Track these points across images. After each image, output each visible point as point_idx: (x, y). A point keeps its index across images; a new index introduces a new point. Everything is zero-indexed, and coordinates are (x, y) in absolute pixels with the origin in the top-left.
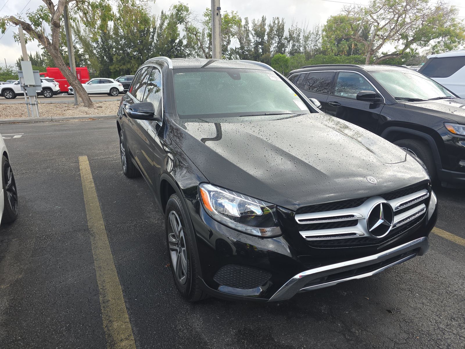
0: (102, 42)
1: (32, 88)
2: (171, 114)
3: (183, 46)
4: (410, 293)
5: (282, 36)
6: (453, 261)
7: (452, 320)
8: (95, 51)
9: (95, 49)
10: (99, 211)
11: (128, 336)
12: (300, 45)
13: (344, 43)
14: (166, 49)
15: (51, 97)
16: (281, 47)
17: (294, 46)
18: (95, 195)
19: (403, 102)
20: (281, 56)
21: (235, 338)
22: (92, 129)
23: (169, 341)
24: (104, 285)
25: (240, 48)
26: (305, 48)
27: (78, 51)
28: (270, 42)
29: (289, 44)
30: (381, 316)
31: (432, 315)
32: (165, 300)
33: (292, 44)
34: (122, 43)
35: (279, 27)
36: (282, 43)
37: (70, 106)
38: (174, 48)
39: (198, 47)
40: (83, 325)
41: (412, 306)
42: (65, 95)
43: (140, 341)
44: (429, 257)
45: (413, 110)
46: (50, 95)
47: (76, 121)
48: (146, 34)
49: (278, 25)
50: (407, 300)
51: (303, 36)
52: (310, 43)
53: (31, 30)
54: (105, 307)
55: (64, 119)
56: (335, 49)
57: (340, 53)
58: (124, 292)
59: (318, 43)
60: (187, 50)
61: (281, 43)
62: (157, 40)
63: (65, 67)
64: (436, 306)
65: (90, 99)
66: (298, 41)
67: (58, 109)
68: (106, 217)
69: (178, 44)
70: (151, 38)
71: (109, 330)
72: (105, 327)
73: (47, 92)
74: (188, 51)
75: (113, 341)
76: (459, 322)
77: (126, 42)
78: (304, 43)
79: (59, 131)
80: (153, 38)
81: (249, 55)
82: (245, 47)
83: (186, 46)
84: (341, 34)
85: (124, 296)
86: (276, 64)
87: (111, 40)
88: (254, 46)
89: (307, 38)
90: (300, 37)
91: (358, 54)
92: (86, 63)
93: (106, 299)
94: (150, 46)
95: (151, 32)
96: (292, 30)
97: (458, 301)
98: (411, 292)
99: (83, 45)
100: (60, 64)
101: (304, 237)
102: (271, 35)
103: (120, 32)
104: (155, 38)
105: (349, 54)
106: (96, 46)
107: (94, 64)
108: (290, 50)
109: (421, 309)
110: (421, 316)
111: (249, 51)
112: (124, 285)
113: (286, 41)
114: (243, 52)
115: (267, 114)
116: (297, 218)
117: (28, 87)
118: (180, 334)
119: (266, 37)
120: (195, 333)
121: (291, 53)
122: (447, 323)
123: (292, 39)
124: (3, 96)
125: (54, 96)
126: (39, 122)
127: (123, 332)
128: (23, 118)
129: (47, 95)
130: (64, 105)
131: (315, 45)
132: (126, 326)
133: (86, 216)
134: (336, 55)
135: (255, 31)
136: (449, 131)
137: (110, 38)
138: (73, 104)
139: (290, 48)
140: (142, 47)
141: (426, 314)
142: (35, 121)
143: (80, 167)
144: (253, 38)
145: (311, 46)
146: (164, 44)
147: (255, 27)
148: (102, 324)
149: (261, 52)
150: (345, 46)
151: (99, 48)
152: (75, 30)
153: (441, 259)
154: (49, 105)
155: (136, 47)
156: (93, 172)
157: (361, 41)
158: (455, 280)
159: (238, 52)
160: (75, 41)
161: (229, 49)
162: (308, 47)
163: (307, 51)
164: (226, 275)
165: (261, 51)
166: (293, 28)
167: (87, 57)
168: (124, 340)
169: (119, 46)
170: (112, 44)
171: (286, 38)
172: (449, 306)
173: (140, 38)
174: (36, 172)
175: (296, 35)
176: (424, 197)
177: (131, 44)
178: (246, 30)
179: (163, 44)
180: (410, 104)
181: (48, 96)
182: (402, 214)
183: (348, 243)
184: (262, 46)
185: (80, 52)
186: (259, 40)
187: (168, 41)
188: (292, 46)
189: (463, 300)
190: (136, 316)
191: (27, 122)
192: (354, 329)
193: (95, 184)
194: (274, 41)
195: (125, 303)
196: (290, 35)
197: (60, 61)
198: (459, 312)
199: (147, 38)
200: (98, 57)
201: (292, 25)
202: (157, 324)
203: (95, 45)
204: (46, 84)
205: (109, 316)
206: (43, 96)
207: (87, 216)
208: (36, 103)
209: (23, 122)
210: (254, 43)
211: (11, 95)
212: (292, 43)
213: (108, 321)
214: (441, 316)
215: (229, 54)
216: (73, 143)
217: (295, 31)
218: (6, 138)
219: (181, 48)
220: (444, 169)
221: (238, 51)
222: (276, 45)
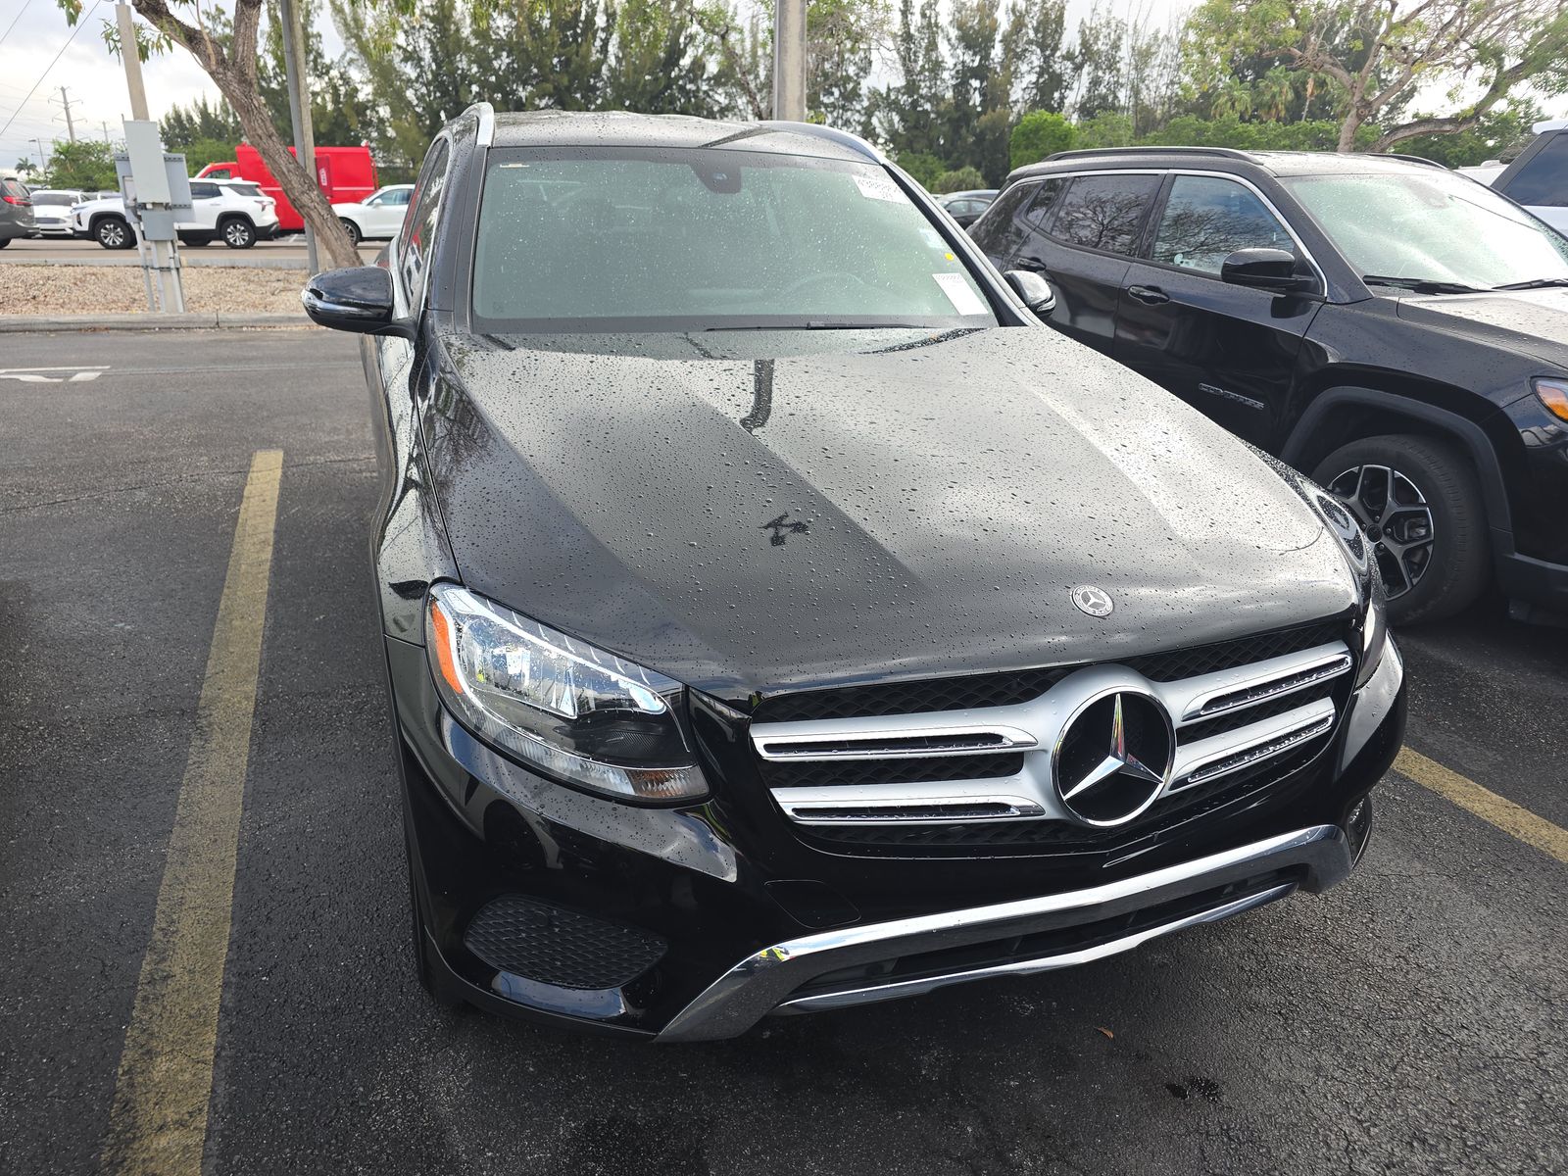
0: (434, 60)
1: (162, 212)
2: (445, 313)
3: (705, 80)
4: (1277, 1025)
5: (1055, 49)
6: (1483, 911)
7: (1412, 1146)
8: (410, 94)
9: (411, 87)
10: (255, 649)
11: (190, 1114)
12: (1117, 82)
13: (1277, 77)
14: (648, 87)
15: (249, 245)
16: (1050, 84)
17: (1095, 85)
18: (263, 588)
19: (1394, 295)
20: (1046, 120)
21: (566, 1153)
22: (335, 359)
23: (327, 1146)
24: (175, 917)
25: (903, 87)
26: (1136, 92)
27: (356, 90)
28: (1012, 69)
29: (1079, 76)
30: (1138, 1109)
31: (1341, 1119)
32: (365, 990)
33: (1091, 76)
34: (500, 68)
35: (1047, 14)
36: (1054, 71)
37: (291, 278)
38: (674, 87)
39: (758, 81)
40: (52, 1059)
41: (1274, 1076)
42: (300, 241)
43: (223, 1137)
44: (1394, 887)
45: (1427, 327)
46: (244, 240)
47: (299, 328)
48: (581, 35)
49: (1043, 7)
50: (1258, 1049)
51: (1130, 50)
52: (1155, 75)
53: (162, 13)
54: (148, 999)
55: (256, 321)
56: (1244, 96)
57: (1261, 112)
58: (234, 947)
59: (1182, 75)
60: (720, 95)
61: (1048, 73)
62: (617, 57)
63: (276, 145)
64: (1366, 1083)
65: (358, 257)
66: (1112, 65)
67: (252, 287)
68: (272, 669)
69: (688, 71)
70: (597, 51)
71: (133, 1085)
72: (122, 1075)
73: (235, 227)
74: (724, 95)
75: (133, 1125)
76: (1441, 1155)
77: (513, 62)
78: (1133, 72)
79: (225, 361)
80: (604, 49)
81: (935, 113)
82: (923, 85)
83: (718, 80)
84: (1253, 41)
85: (228, 962)
86: (1027, 148)
87: (463, 57)
88: (954, 82)
89: (1143, 56)
90: (1119, 54)
91: (1329, 117)
92: (382, 133)
93: (163, 971)
94: (595, 78)
95: (597, 30)
96: (1094, 25)
97: (1459, 1069)
98: (1286, 1019)
99: (372, 72)
100: (260, 132)
101: (789, 812)
102: (1015, 41)
103: (494, 26)
104: (612, 48)
105: (1294, 114)
106: (413, 76)
107: (405, 139)
108: (1083, 97)
109: (1303, 1092)
110: (1295, 1121)
111: (935, 99)
112: (244, 922)
113: (1069, 64)
114: (915, 104)
115: (813, 324)
116: (762, 737)
117: (146, 209)
118: (375, 1120)
119: (997, 52)
120: (427, 1122)
121: (1085, 110)
122: (1392, 1154)
123: (1090, 59)
124: (94, 240)
125: (258, 244)
126: (176, 328)
127: (177, 1098)
128: (137, 314)
129: (235, 241)
130: (275, 274)
131: (1172, 83)
132: (195, 1075)
133: (206, 663)
134: (1247, 118)
135: (959, 28)
136: (1548, 408)
137: (459, 47)
138: (304, 272)
139: (1084, 91)
140: (565, 81)
141: (1317, 1112)
142: (162, 325)
143: (247, 488)
144: (951, 55)
145: (1158, 86)
146: (642, 73)
147: (959, 12)
148: (117, 1063)
149: (977, 103)
150: (1279, 85)
151: (423, 84)
152: (345, 20)
153: (1438, 898)
154: (224, 274)
155: (545, 80)
156: (282, 508)
157: (1327, 66)
158: (1471, 984)
159: (896, 102)
160: (347, 58)
161: (864, 91)
162: (1148, 88)
163: (1143, 103)
164: (503, 935)
165: (976, 99)
166: (1095, 18)
167: (384, 112)
168: (169, 1129)
169: (491, 75)
170: (468, 70)
171: (1069, 57)
172: (1417, 1088)
173: (561, 50)
174: (97, 500)
175: (1107, 44)
176: (1323, 674)
177: (531, 71)
178: (929, 25)
179: (638, 71)
180: (1419, 302)
181: (238, 244)
182: (1222, 735)
183: (979, 842)
184: (981, 84)
185: (361, 97)
186: (973, 61)
187: (657, 62)
188: (1090, 83)
189: (1481, 1065)
190: (243, 1042)
191: (136, 329)
192: (1019, 1152)
193: (277, 551)
194: (1025, 65)
195: (223, 991)
196: (1085, 44)
197: (260, 121)
198: (1451, 1115)
199: (583, 49)
200: (419, 116)
201: (1094, 10)
202: (306, 1077)
203: (410, 71)
204: (231, 200)
205: (152, 1034)
206: (223, 243)
207: (209, 662)
208: (173, 266)
209: (123, 329)
210: (953, 73)
211: (121, 236)
212: (1089, 74)
213: (140, 1051)
214: (1375, 1125)
215: (863, 108)
216: (255, 404)
217: (1104, 30)
218: (48, 380)
219: (698, 87)
220: (1519, 553)
221: (897, 98)
222: (1033, 78)
